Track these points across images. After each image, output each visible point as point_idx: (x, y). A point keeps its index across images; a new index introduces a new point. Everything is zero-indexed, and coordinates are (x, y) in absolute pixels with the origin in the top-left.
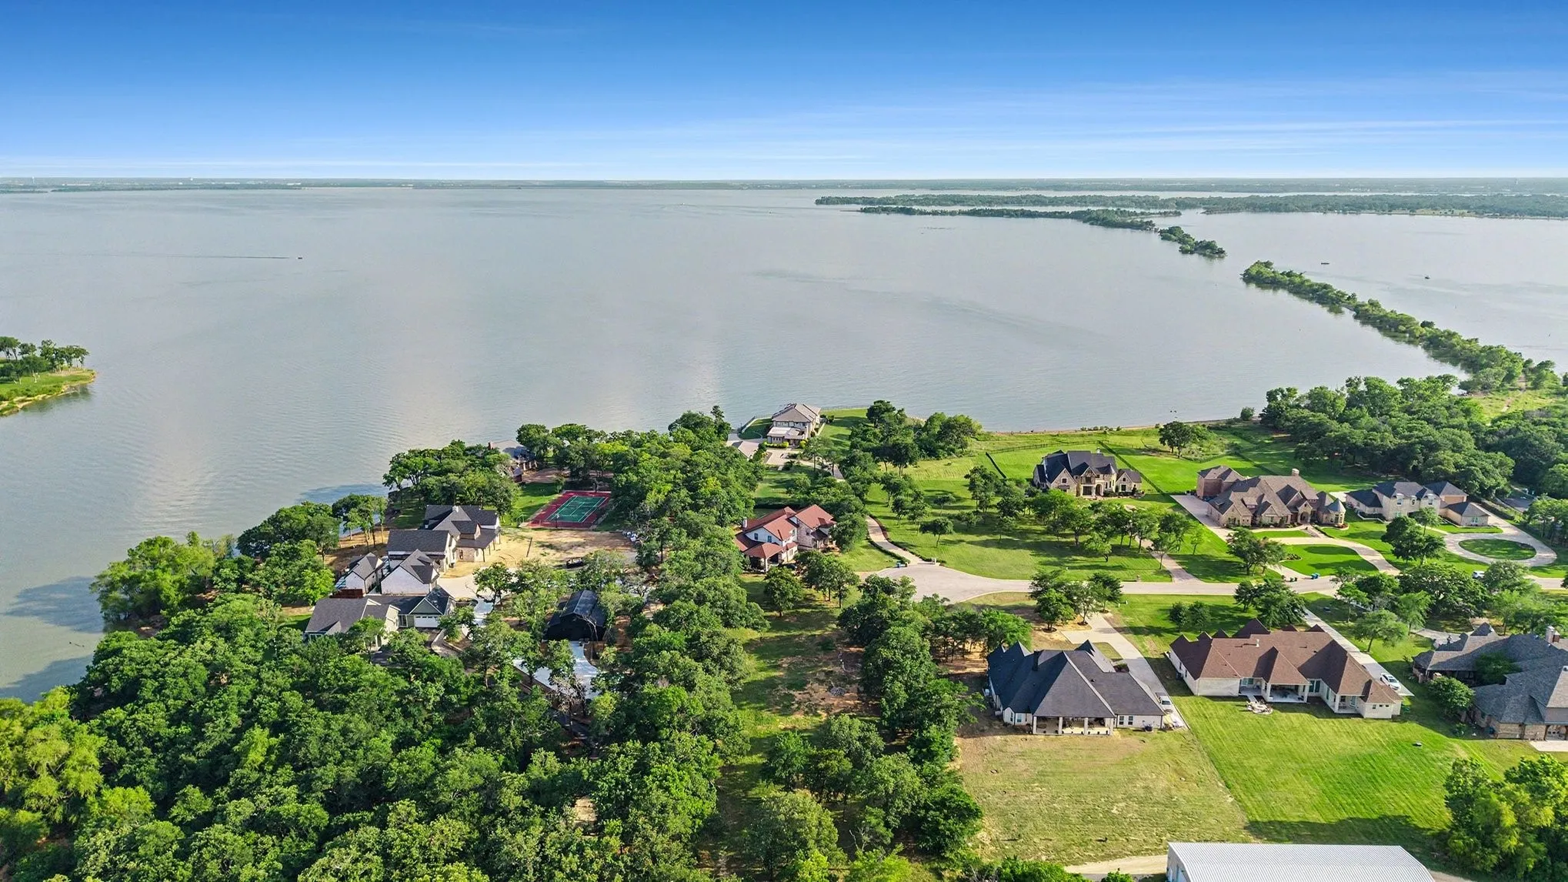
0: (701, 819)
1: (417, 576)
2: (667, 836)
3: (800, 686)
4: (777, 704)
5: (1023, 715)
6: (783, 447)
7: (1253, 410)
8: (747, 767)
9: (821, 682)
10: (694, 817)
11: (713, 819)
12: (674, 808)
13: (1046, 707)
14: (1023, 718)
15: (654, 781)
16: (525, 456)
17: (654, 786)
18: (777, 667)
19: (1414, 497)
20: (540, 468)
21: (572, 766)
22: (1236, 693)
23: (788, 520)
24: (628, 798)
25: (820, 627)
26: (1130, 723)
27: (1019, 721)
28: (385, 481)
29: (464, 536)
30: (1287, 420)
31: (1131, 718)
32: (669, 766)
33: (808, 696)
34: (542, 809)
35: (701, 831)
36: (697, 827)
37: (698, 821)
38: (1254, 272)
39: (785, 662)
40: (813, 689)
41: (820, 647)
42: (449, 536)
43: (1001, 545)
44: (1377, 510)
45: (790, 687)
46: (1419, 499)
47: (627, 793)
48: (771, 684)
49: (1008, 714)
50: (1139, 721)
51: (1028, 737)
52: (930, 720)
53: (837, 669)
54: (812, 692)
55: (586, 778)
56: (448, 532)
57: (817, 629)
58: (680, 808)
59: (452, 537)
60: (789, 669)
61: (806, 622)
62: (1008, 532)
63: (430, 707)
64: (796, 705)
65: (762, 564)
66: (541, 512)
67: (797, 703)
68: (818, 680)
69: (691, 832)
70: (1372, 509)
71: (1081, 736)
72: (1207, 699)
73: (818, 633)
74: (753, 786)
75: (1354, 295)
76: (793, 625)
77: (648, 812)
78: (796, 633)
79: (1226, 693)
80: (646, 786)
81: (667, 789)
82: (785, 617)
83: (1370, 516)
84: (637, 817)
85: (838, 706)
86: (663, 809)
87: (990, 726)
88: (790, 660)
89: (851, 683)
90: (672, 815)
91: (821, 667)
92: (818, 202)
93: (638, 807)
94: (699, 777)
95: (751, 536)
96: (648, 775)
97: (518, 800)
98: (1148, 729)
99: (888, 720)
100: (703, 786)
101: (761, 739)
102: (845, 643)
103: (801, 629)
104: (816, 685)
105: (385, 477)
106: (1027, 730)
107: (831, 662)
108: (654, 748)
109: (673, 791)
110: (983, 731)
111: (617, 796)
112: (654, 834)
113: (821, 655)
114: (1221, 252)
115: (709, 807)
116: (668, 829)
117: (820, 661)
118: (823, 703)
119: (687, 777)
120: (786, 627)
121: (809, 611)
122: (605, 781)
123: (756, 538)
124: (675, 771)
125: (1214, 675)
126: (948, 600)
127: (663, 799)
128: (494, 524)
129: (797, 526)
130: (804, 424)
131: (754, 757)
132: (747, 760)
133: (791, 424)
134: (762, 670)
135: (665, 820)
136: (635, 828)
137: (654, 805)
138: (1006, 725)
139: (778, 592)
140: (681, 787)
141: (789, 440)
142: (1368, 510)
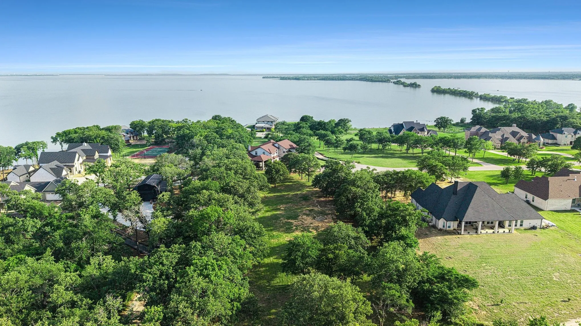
0: (239, 302)
1: (53, 174)
2: (208, 318)
3: (295, 217)
4: (281, 227)
5: (452, 222)
6: (263, 131)
7: (466, 118)
8: (267, 265)
9: (308, 215)
10: (232, 301)
11: (250, 301)
12: (214, 293)
13: (469, 215)
14: (453, 225)
15: (195, 271)
16: (132, 133)
17: (195, 275)
18: (279, 209)
19: (573, 134)
20: (140, 139)
21: (123, 263)
22: (569, 208)
23: (273, 145)
24: (171, 287)
25: (299, 190)
26: (521, 225)
27: (449, 227)
28: (52, 140)
29: (88, 157)
30: (485, 119)
31: (522, 222)
32: (209, 258)
33: (300, 222)
34: (90, 302)
35: (239, 311)
36: (235, 309)
37: (235, 303)
38: (435, 89)
39: (282, 207)
40: (303, 219)
41: (301, 199)
42: (77, 156)
43: (382, 157)
44: (555, 141)
45: (288, 218)
46: (575, 135)
47: (170, 282)
48: (275, 218)
49: (441, 223)
50: (527, 223)
51: (459, 236)
52: (399, 224)
53: (316, 209)
54: (303, 220)
55: (133, 271)
56: (76, 152)
57: (298, 191)
58: (219, 292)
59: (79, 156)
60: (285, 210)
61: (289, 188)
62: (383, 153)
63: (28, 236)
64: (294, 228)
65: (261, 165)
66: (138, 153)
67: (295, 226)
68: (305, 214)
69: (230, 314)
70: (552, 141)
71: (494, 234)
72: (553, 212)
73: (299, 193)
74: (274, 277)
75: (477, 93)
76: (282, 190)
77: (188, 296)
78: (286, 193)
79: (563, 208)
80: (188, 275)
81: (207, 276)
82: (278, 186)
83: (551, 144)
84: (178, 303)
85: (322, 227)
86: (204, 293)
87: (430, 232)
88: (284, 206)
89: (327, 215)
90: (212, 299)
91: (304, 208)
92: (263, 78)
93: (180, 293)
94: (234, 267)
95: (253, 153)
96: (190, 266)
97: (69, 295)
98: (534, 228)
99: (368, 226)
100: (238, 276)
101: (275, 247)
102: (316, 197)
103: (289, 192)
104: (304, 217)
105: (52, 138)
106: (456, 232)
107: (311, 205)
108: (195, 246)
109: (213, 278)
110: (427, 234)
111: (160, 285)
112: (195, 318)
113: (304, 203)
114: (419, 86)
115: (245, 293)
116: (209, 313)
117: (303, 205)
118: (312, 225)
119: (225, 267)
120: (279, 191)
121: (291, 184)
122: (150, 273)
123: (256, 154)
124: (214, 262)
125: (555, 197)
126: (376, 170)
127: (204, 284)
128: (107, 152)
129: (278, 148)
130: (272, 122)
131: (271, 258)
132: (267, 261)
133: (266, 122)
134: (267, 211)
135: (205, 304)
136: (176, 313)
137: (194, 291)
138: (441, 230)
139: (274, 170)
140: (219, 274)
141: (265, 128)
142: (550, 141)
